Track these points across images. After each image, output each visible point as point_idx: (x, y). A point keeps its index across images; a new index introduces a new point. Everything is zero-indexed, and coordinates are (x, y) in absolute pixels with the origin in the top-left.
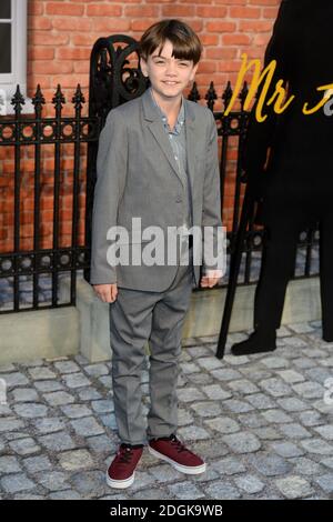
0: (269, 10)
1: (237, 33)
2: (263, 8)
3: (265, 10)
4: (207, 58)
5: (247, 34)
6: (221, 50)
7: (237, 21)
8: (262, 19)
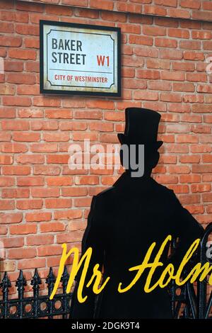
0: (80, 200)
1: (52, 221)
2: (73, 198)
3: (76, 200)
4: (28, 244)
5: (61, 222)
6: (40, 237)
7: (52, 211)
8: (73, 208)
